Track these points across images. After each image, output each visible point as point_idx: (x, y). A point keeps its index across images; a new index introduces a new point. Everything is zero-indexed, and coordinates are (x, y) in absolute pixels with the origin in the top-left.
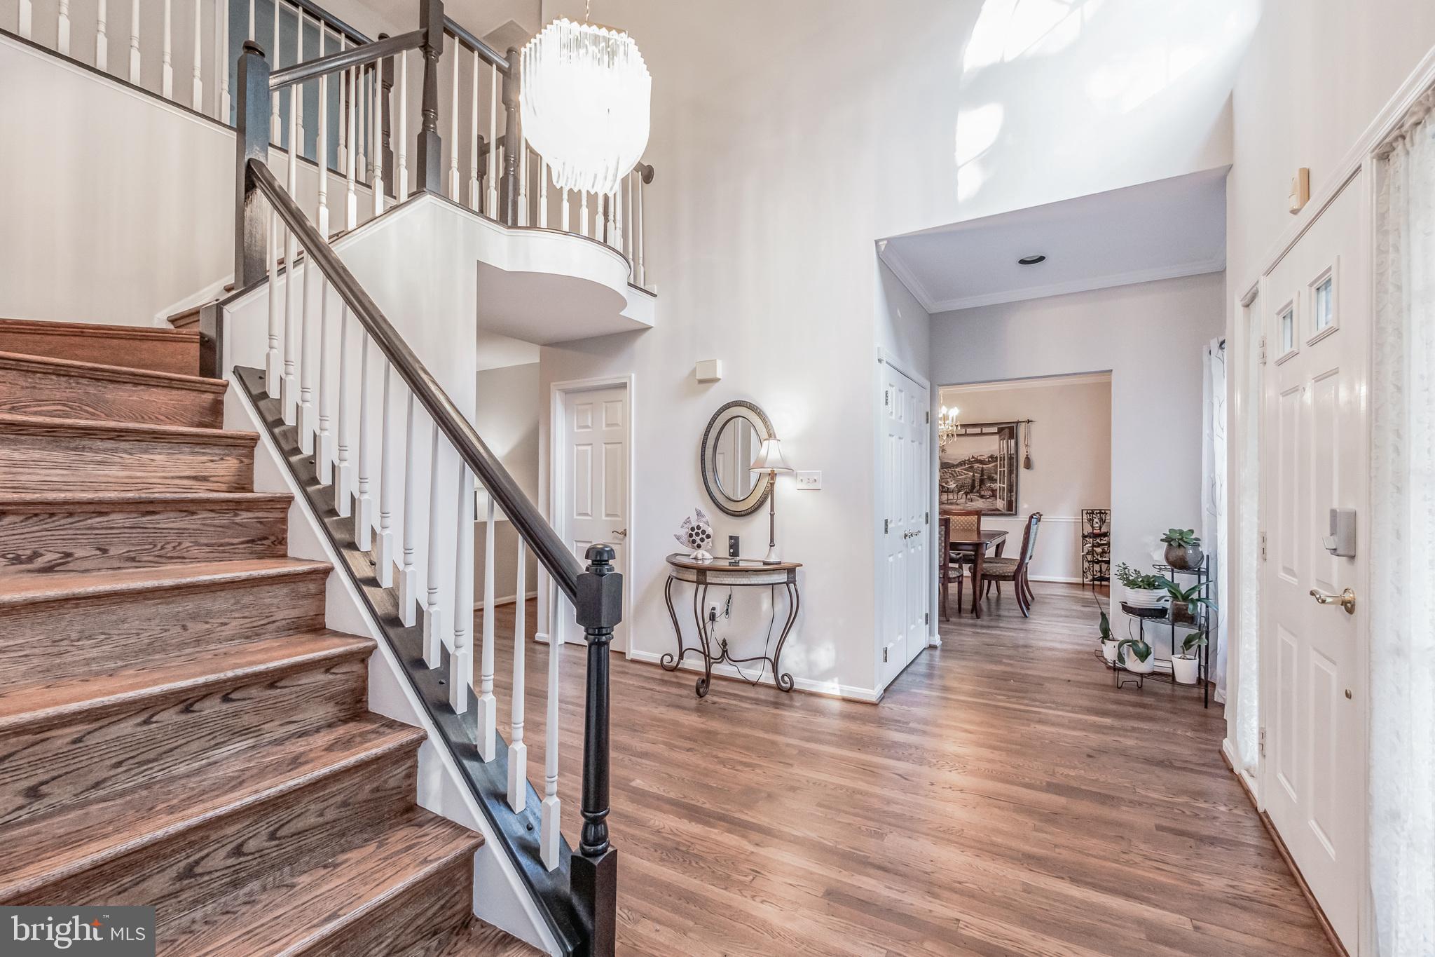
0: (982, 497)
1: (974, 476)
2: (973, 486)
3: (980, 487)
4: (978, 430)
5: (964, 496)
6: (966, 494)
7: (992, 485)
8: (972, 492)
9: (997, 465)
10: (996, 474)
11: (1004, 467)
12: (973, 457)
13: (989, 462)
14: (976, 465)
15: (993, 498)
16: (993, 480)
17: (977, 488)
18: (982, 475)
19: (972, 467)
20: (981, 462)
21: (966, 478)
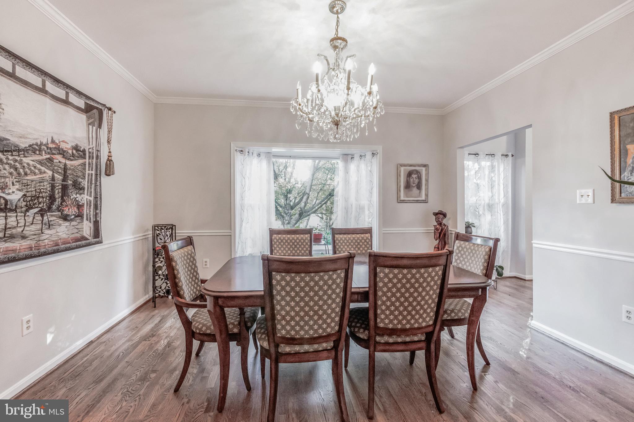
0: (65, 218)
1: (53, 179)
2: (52, 198)
3: (63, 200)
4: (60, 93)
5: (39, 218)
6: (42, 212)
7: (79, 197)
8: (50, 209)
9: (84, 164)
10: (84, 178)
11: (92, 170)
12: (53, 142)
13: (73, 157)
14: (58, 158)
15: (78, 220)
16: (79, 188)
17: (58, 201)
18: (65, 179)
19: (50, 160)
20: (62, 153)
21: (42, 181)
